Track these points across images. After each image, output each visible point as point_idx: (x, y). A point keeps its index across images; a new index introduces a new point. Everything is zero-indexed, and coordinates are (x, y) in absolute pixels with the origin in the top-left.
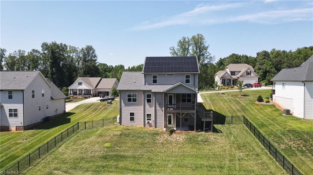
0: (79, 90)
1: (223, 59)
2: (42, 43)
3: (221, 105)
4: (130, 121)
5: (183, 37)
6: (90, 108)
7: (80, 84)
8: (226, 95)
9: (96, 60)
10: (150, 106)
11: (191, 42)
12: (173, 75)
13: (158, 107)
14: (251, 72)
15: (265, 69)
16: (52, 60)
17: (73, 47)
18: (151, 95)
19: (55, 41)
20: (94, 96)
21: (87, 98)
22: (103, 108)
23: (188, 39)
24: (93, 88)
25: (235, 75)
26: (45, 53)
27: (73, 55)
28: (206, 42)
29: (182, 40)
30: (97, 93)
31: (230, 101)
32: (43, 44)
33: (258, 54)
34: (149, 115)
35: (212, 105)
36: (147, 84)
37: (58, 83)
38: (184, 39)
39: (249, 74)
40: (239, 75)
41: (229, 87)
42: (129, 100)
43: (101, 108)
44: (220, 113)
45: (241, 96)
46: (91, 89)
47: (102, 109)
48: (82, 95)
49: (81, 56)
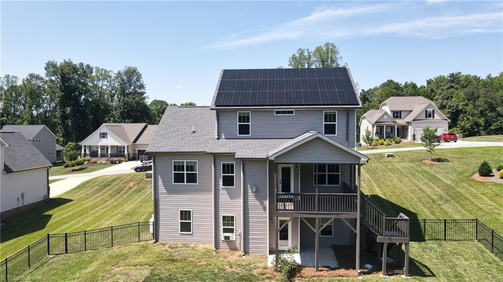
0: (103, 148)
1: (368, 91)
2: (47, 62)
3: (395, 182)
4: (181, 231)
5: (300, 49)
6: (108, 188)
7: (104, 135)
8: (398, 160)
9: (143, 94)
10: (232, 196)
11: (313, 59)
12: (292, 112)
13: (252, 199)
14: (433, 111)
15: (455, 107)
16: (63, 91)
17: (103, 69)
18: (232, 165)
19: (69, 60)
20: (130, 160)
21: (116, 163)
22: (136, 188)
23: (309, 53)
24: (128, 144)
25: (400, 118)
26: (51, 81)
27: (103, 84)
28: (341, 58)
29: (297, 55)
30: (137, 152)
31: (414, 175)
32: (48, 64)
33: (429, 82)
34: (228, 220)
35: (373, 182)
36: (223, 137)
37: (76, 135)
38: (301, 52)
39: (430, 116)
40: (410, 118)
41: (391, 142)
42: (179, 178)
43: (131, 188)
44: (399, 204)
45: (433, 163)
46: (125, 145)
47: (132, 190)
48: (107, 157)
49: (116, 85)
